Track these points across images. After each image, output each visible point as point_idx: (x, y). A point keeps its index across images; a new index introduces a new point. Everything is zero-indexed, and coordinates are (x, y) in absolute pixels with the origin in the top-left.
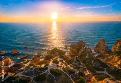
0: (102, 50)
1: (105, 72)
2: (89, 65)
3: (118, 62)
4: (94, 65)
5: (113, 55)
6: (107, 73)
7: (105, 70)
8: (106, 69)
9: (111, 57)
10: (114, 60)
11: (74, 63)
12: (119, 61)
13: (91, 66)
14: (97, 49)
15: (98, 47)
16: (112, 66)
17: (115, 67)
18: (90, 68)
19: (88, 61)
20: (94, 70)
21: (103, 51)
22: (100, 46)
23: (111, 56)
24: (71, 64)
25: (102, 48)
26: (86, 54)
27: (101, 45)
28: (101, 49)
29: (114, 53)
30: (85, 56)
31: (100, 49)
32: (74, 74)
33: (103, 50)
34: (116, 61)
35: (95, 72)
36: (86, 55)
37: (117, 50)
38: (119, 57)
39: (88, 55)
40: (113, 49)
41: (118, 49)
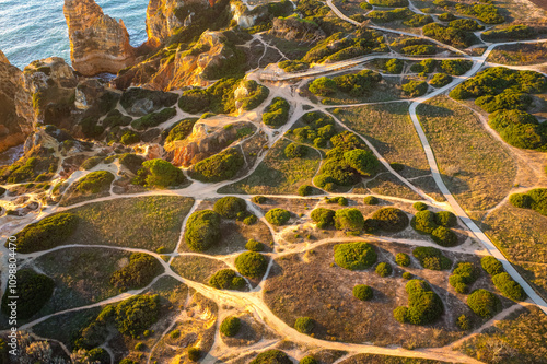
0: (115, 55)
1: (182, 115)
2: (122, 128)
3: (196, 71)
4: (135, 118)
5: (166, 56)
6: (187, 115)
7: (178, 109)
8: (176, 105)
9: (166, 65)
10: (180, 72)
11: (63, 158)
12: (196, 67)
13: (130, 127)
14: (89, 56)
15: (84, 45)
16: (186, 89)
17: (198, 90)
18: (132, 132)
19: (102, 119)
20: (149, 129)
21: (120, 57)
22: (92, 35)
23: (163, 62)
24: (61, 169)
25: (110, 44)
26: (66, 93)
27: (95, 30)
28: (107, 52)
29: (166, 49)
30: (75, 108)
31: (102, 54)
32: (116, 179)
33: (115, 50)
34: (189, 71)
35: (158, 132)
36: (74, 98)
37: (171, 33)
38: (189, 51)
39: (79, 93)
40: (155, 34)
41: (172, 27)
